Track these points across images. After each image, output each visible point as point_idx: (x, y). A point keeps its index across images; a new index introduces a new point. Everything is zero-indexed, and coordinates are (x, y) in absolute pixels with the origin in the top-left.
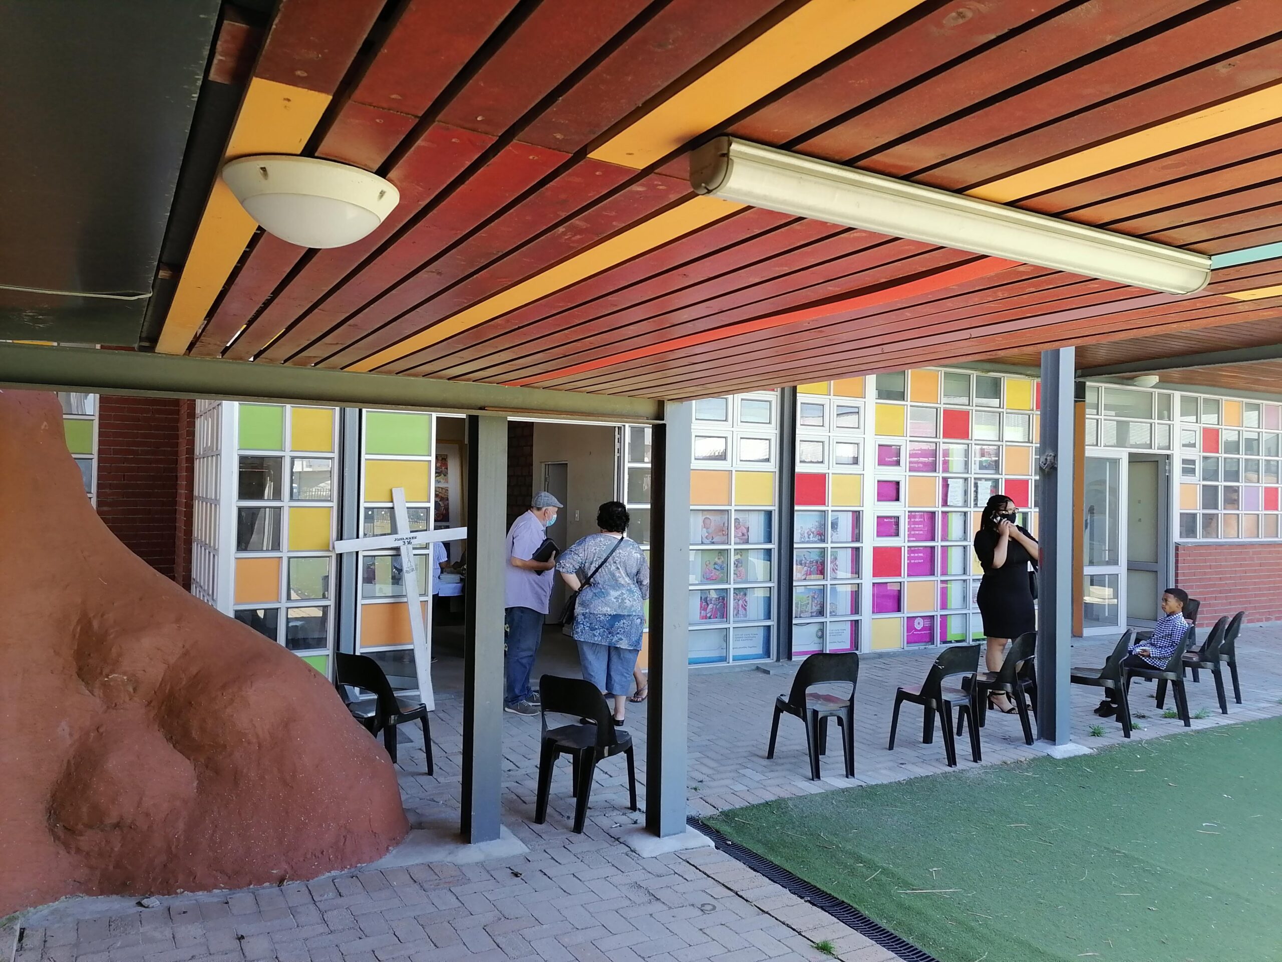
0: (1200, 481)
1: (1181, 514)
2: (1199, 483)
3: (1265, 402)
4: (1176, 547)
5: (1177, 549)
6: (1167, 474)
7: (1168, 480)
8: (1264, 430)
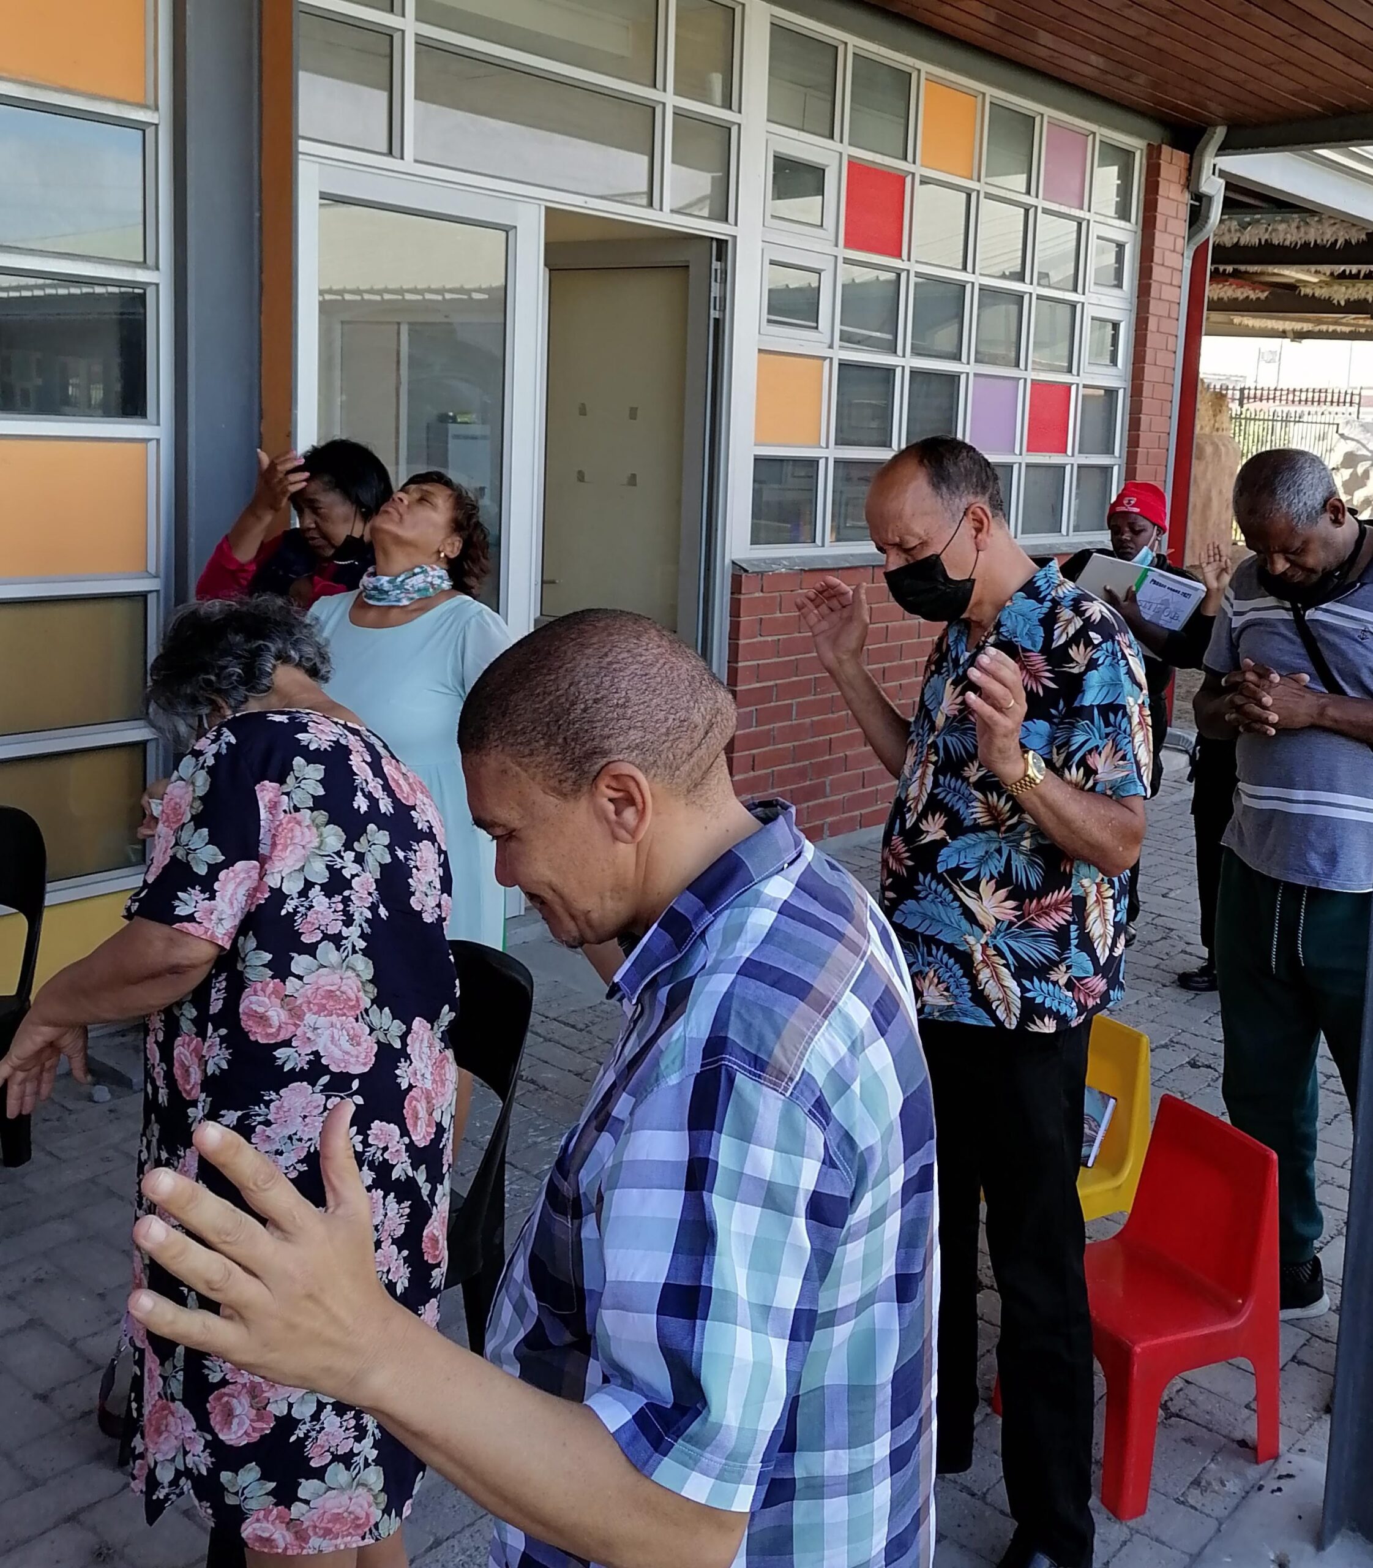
0: (831, 347)
1: (758, 460)
2: (827, 353)
3: (1048, 112)
4: (733, 575)
5: (737, 585)
6: (714, 314)
7: (719, 330)
8: (1041, 203)
